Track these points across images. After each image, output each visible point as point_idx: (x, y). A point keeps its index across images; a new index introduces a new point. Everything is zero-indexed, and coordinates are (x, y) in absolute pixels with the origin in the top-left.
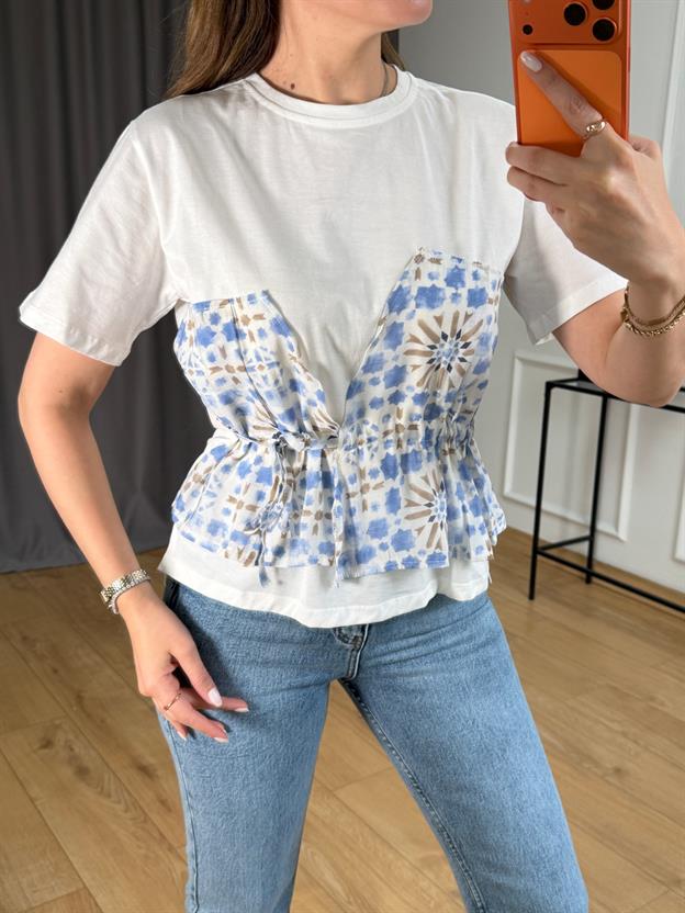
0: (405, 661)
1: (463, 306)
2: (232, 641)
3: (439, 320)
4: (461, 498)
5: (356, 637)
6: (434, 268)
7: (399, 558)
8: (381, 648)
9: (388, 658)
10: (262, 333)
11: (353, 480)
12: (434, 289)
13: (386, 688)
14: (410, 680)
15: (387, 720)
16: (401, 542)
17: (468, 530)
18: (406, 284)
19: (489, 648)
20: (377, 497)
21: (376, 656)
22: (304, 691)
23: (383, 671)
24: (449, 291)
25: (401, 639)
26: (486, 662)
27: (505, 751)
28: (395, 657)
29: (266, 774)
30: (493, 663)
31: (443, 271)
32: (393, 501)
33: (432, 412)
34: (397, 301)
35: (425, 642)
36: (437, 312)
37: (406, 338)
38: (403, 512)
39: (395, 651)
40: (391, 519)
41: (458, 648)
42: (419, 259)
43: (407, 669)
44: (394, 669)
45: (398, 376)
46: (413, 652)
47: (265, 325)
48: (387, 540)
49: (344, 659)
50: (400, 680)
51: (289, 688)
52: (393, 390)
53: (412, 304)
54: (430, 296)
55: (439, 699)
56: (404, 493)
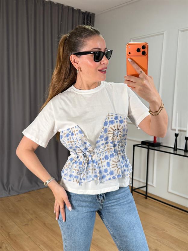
0: (112, 206)
1: (119, 123)
2: (75, 201)
3: (114, 127)
4: (123, 164)
5: (102, 200)
6: (112, 117)
7: (111, 177)
8: (107, 202)
9: (108, 205)
11: (99, 161)
13: (108, 212)
14: (113, 210)
15: (108, 220)
16: (112, 173)
17: (125, 170)
18: (107, 120)
19: (130, 204)
20: (105, 164)
21: (106, 204)
22: (91, 213)
23: (107, 208)
24: (115, 121)
25: (111, 200)
26: (130, 207)
27: (134, 228)
28: (110, 205)
29: (83, 233)
30: (132, 207)
31: (114, 117)
32: (108, 164)
33: (115, 146)
34: (106, 124)
35: (117, 201)
36: (114, 125)
37: (108, 131)
38: (111, 167)
39: (110, 203)
40: (108, 168)
41: (124, 203)
42: (109, 115)
43: (113, 208)
44: (110, 208)
45: (107, 138)
46: (114, 204)
47: (78, 132)
48: (108, 173)
49: (99, 205)
50: (111, 210)
51: (88, 212)
52: (106, 142)
53: (109, 124)
54: (112, 122)
55: (120, 215)
56: (111, 163)
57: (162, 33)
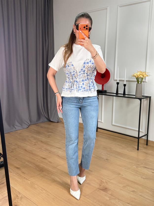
1: (91, 64)
3: (89, 65)
5: (82, 102)
6: (88, 60)
7: (84, 90)
10: (71, 66)
11: (79, 81)
12: (88, 62)
16: (84, 88)
18: (85, 62)
20: (82, 83)
21: (84, 105)
24: (90, 63)
25: (87, 103)
28: (86, 105)
31: (89, 61)
32: (83, 84)
33: (88, 75)
34: (85, 63)
36: (88, 64)
37: (85, 67)
38: (84, 85)
40: (83, 86)
42: (87, 59)
43: (87, 107)
45: (84, 71)
46: (88, 105)
47: (71, 65)
48: (83, 88)
49: (80, 105)
52: (84, 73)
53: (86, 64)
54: (88, 63)
56: (85, 83)
57: (107, 8)
